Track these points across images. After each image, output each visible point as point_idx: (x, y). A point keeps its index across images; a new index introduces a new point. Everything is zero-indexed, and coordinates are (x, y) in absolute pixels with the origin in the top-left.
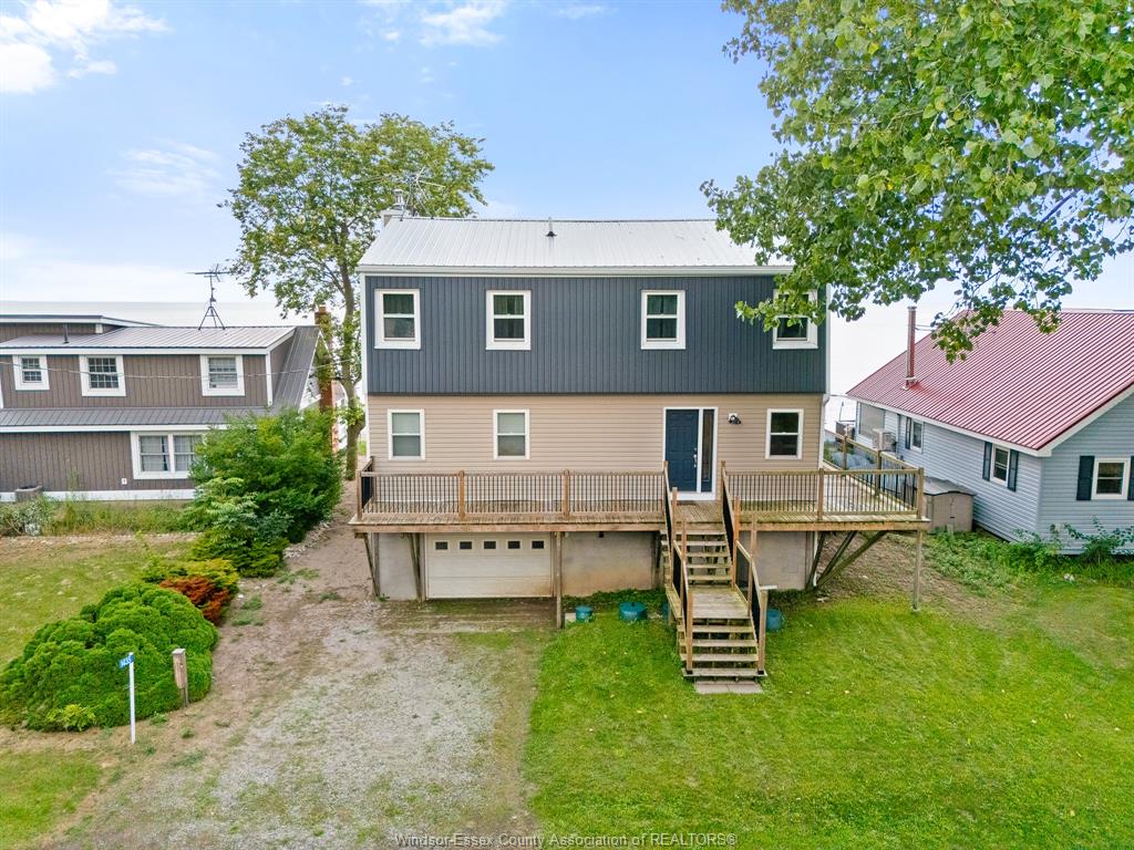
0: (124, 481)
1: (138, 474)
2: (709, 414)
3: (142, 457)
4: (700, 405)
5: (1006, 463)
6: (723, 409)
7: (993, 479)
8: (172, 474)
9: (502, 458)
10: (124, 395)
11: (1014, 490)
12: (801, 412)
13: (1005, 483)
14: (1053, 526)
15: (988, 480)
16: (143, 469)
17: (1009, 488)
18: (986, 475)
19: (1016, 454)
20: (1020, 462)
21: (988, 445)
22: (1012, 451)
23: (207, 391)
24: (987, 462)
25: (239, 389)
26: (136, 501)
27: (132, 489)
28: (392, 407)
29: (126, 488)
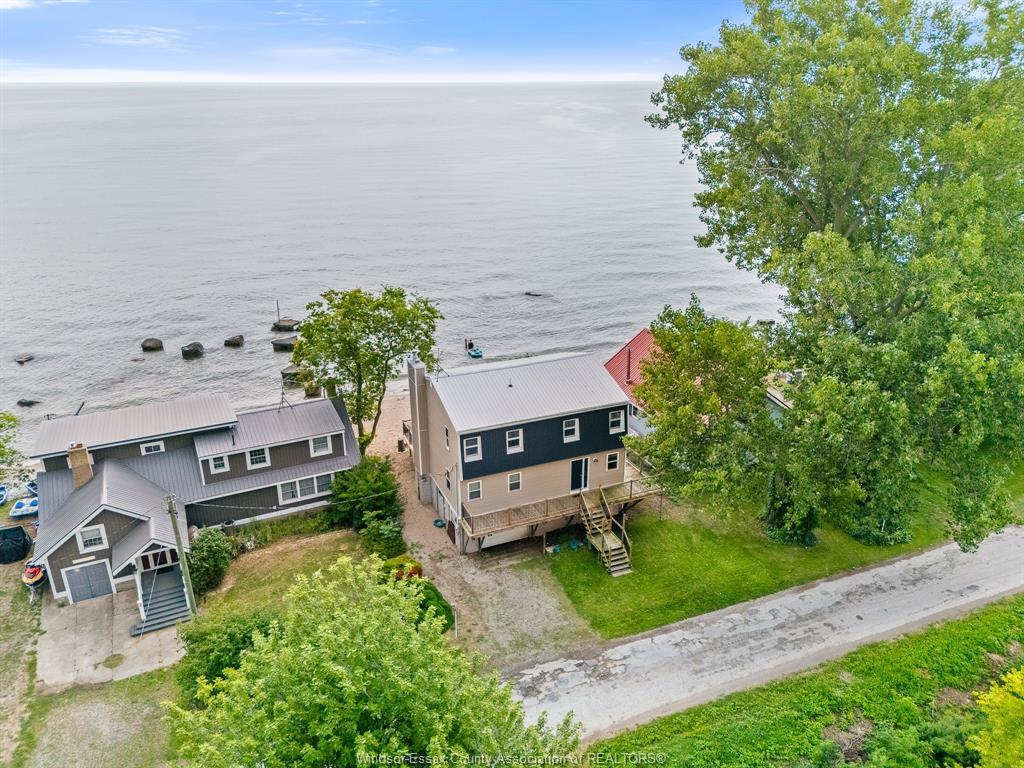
0: (275, 508)
1: (282, 503)
2: (586, 460)
3: (283, 494)
4: (582, 458)
8: (300, 498)
9: (512, 491)
10: (270, 465)
12: (618, 453)
16: (284, 500)
23: (313, 455)
25: (329, 451)
26: (281, 516)
27: (279, 510)
28: (470, 483)
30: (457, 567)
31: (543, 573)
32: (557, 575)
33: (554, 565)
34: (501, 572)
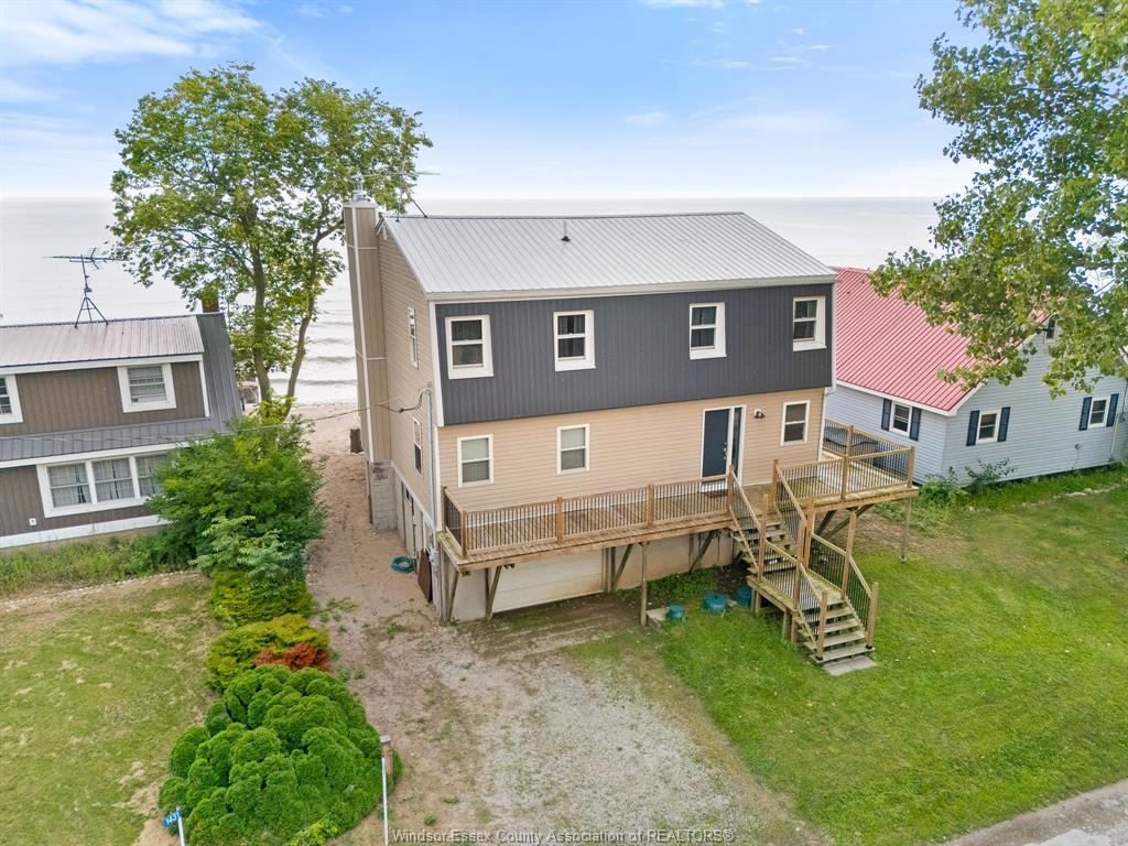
0: (33, 522)
1: (50, 511)
2: (738, 411)
3: (52, 490)
4: (730, 405)
5: (907, 417)
6: (748, 406)
7: (892, 428)
8: (95, 505)
9: (565, 471)
10: (21, 420)
11: (917, 440)
12: (808, 402)
13: (907, 434)
14: (951, 468)
15: (888, 429)
16: (55, 505)
17: (911, 437)
18: (885, 425)
19: (918, 412)
20: (922, 417)
21: (887, 402)
22: (914, 408)
23: (128, 406)
24: (886, 416)
25: (169, 401)
26: (49, 542)
27: (44, 529)
28: (463, 436)
29: (34, 529)
30: (426, 650)
31: (644, 667)
32: (681, 673)
33: (671, 649)
34: (536, 663)
